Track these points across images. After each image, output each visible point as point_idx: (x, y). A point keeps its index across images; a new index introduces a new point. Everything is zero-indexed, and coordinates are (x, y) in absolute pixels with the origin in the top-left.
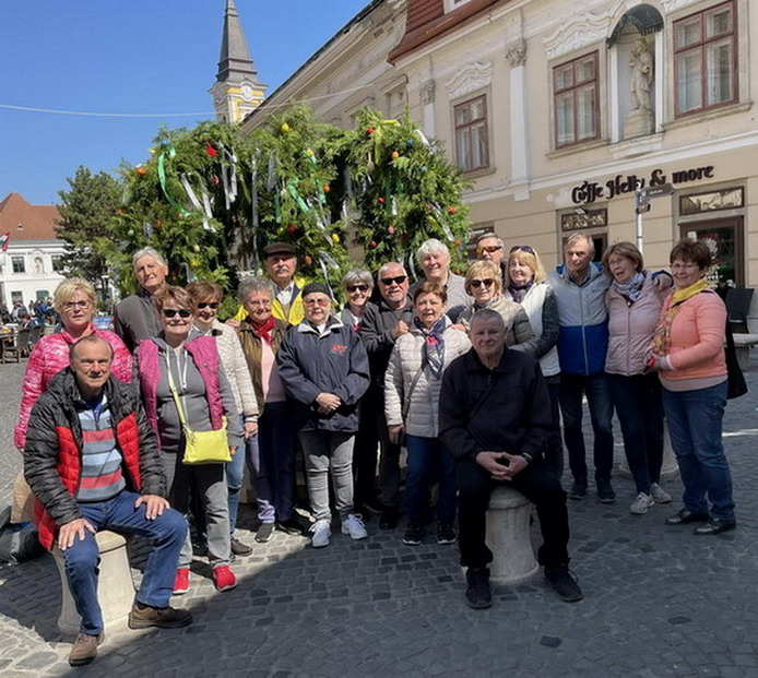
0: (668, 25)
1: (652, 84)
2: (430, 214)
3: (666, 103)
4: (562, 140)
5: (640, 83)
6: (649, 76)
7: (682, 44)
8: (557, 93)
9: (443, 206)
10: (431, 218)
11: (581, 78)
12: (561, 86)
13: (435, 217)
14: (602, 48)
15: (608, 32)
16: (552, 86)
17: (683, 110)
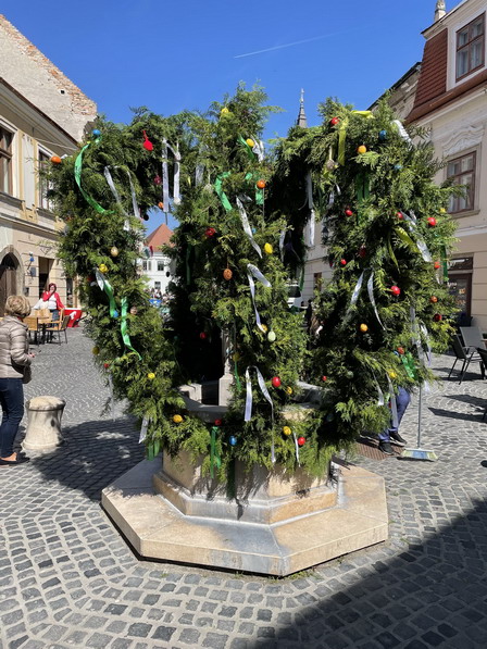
2: (401, 225)
9: (419, 215)
10: (401, 230)
13: (407, 229)
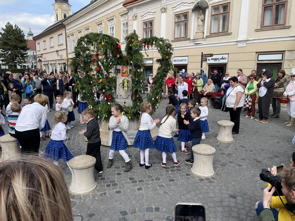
0: (210, 7)
1: (204, 24)
3: (207, 29)
4: (176, 37)
5: (201, 23)
6: (203, 21)
7: (213, 13)
8: (175, 23)
11: (183, 19)
12: (177, 21)
14: (190, 11)
15: (192, 7)
16: (174, 20)
17: (212, 32)
